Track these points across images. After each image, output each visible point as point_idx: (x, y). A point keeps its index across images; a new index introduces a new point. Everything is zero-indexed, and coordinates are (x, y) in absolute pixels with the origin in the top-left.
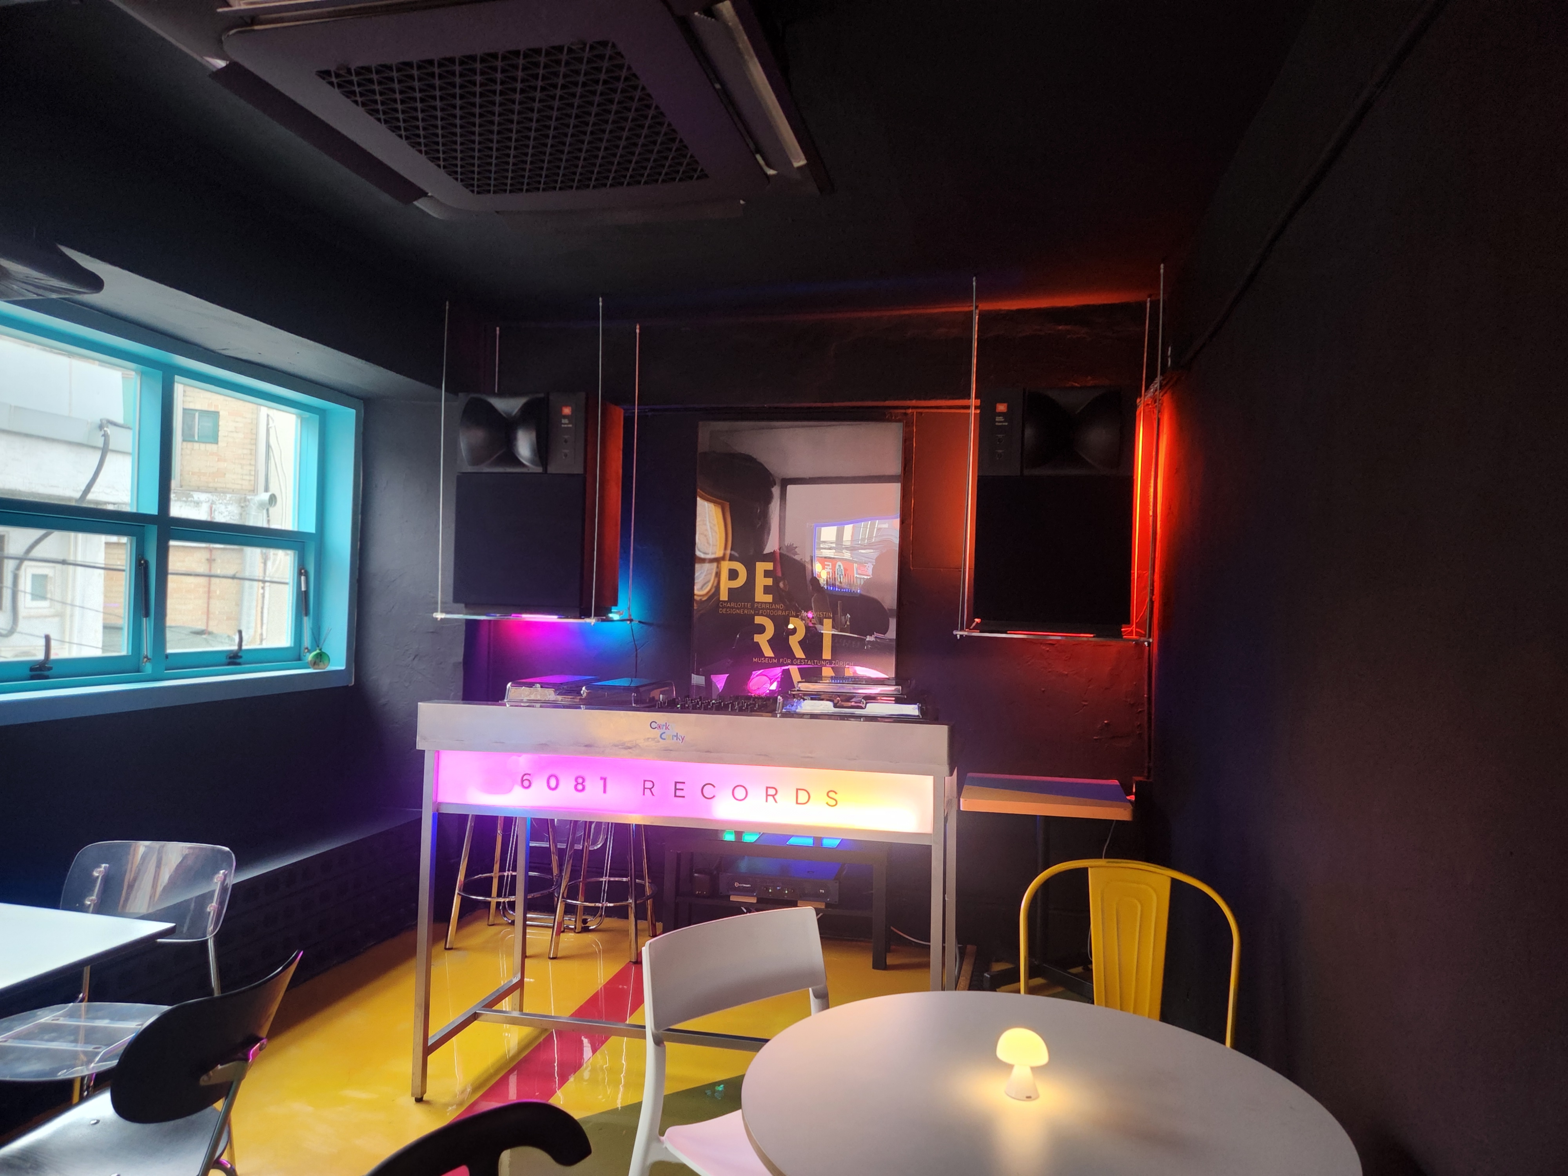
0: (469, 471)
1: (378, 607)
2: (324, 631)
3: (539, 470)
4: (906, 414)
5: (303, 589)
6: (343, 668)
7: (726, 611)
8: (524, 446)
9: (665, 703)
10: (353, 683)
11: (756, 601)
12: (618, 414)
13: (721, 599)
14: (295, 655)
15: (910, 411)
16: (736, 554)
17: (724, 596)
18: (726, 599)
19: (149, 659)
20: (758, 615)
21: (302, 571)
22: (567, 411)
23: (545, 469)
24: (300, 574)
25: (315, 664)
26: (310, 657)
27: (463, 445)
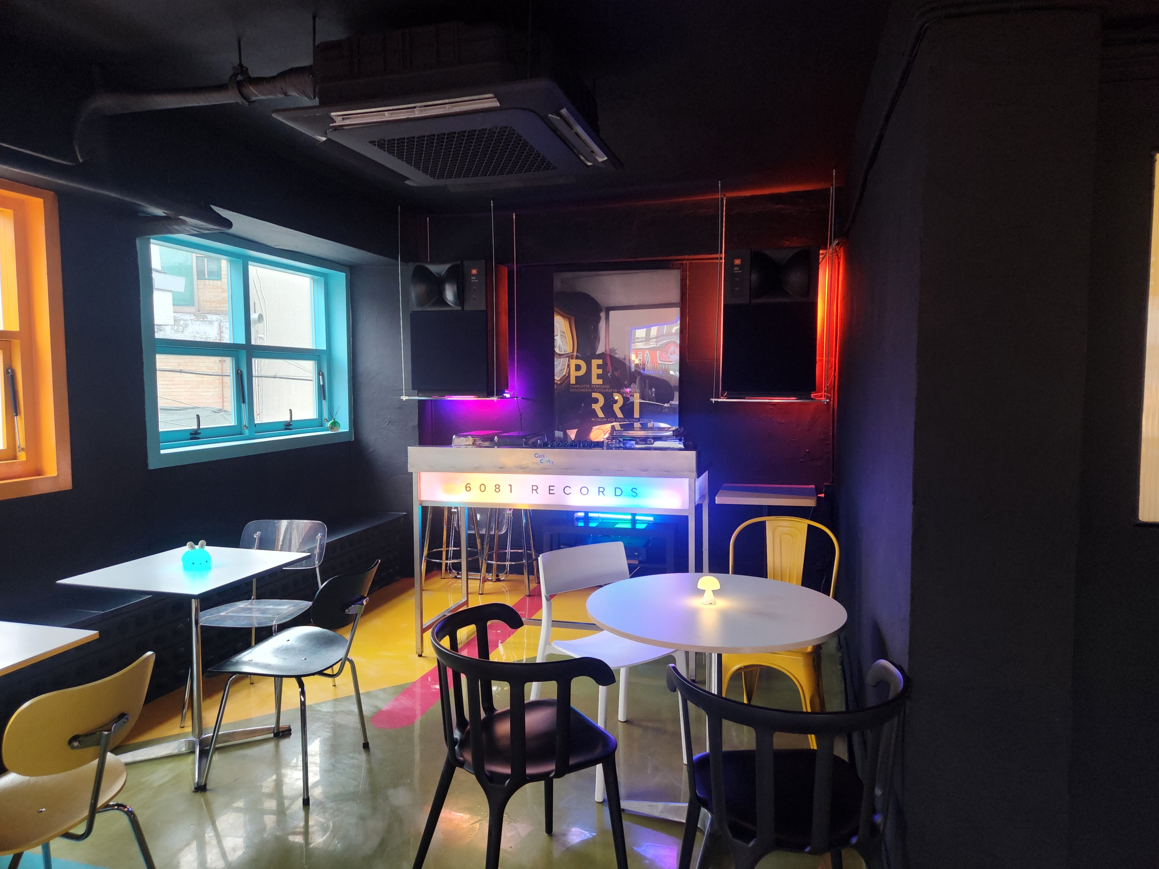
0: (417, 310)
1: (366, 394)
2: (335, 409)
3: (459, 308)
4: (682, 264)
5: (321, 384)
6: (348, 430)
7: (574, 390)
8: (450, 295)
9: (541, 445)
10: (353, 439)
11: (592, 383)
12: (504, 270)
13: (571, 383)
14: (319, 423)
15: (685, 262)
16: (579, 355)
17: (573, 381)
18: (574, 383)
19: (247, 427)
20: (594, 392)
21: (320, 373)
22: (474, 272)
23: (463, 308)
24: (319, 375)
25: (332, 428)
26: (329, 424)
27: (413, 295)
